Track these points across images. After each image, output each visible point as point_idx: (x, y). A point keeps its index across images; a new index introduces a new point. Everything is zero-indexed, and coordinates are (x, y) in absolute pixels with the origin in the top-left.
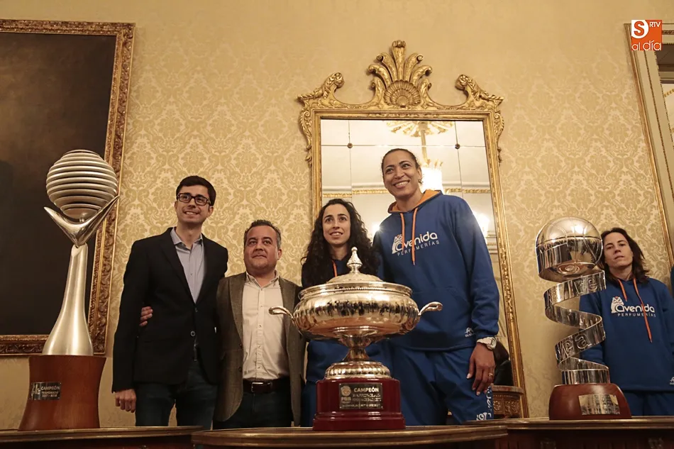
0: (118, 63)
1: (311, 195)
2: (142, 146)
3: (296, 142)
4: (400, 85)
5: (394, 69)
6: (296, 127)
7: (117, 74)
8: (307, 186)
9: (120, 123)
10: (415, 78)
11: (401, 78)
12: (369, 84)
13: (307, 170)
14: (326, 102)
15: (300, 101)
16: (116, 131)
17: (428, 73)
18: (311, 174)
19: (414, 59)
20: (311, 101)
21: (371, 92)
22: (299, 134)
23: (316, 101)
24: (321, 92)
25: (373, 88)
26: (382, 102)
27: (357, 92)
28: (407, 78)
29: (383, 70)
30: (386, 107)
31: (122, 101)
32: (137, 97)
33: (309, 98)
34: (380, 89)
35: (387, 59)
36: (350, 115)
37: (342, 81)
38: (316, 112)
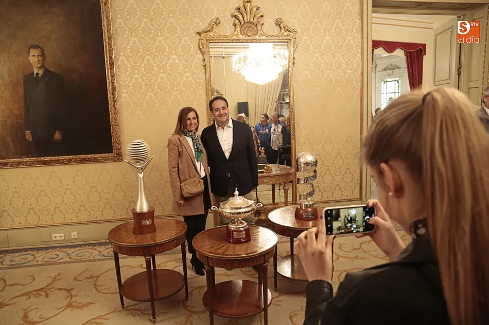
0: (104, 16)
1: (206, 83)
2: (123, 61)
3: (198, 56)
4: (248, 24)
5: (245, 14)
6: (197, 48)
7: (105, 23)
8: (204, 79)
9: (110, 51)
10: (255, 20)
11: (249, 20)
12: (232, 22)
13: (204, 71)
14: (211, 34)
15: (199, 34)
16: (109, 55)
17: (262, 16)
18: (206, 73)
19: (255, 9)
20: (204, 34)
21: (234, 27)
22: (199, 52)
23: (206, 34)
24: (209, 29)
25: (235, 25)
26: (239, 33)
27: (226, 28)
28: (252, 20)
29: (240, 16)
30: (241, 36)
31: (110, 38)
32: (116, 34)
33: (203, 32)
34: (239, 26)
35: (242, 9)
36: (224, 41)
37: (219, 22)
38: (207, 40)
